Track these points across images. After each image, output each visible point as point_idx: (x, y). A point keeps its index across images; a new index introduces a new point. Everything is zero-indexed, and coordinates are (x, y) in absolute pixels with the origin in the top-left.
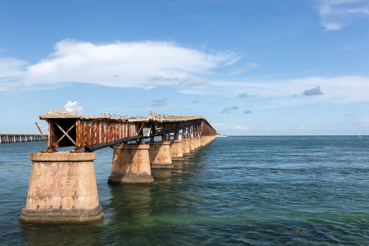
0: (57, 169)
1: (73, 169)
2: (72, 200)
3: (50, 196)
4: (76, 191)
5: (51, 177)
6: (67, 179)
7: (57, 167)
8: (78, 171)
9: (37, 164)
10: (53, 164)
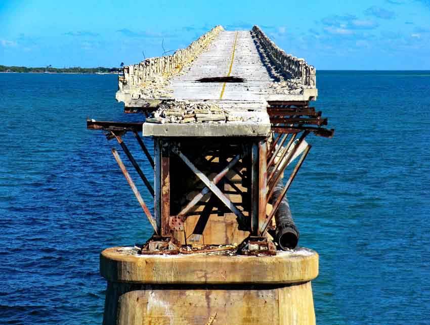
0: (207, 309)
7: (206, 304)
8: (276, 316)
9: (136, 294)
10: (191, 293)
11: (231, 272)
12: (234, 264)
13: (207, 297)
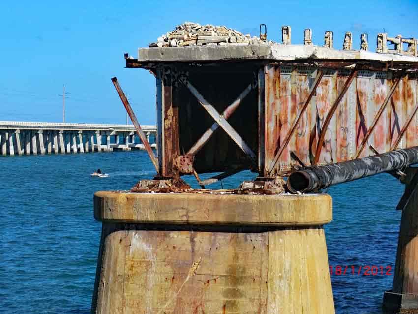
0: (191, 254)
1: (246, 255)
5: (169, 283)
6: (226, 294)
7: (190, 248)
8: (265, 264)
10: (174, 235)
11: (214, 210)
12: (217, 201)
13: (192, 240)
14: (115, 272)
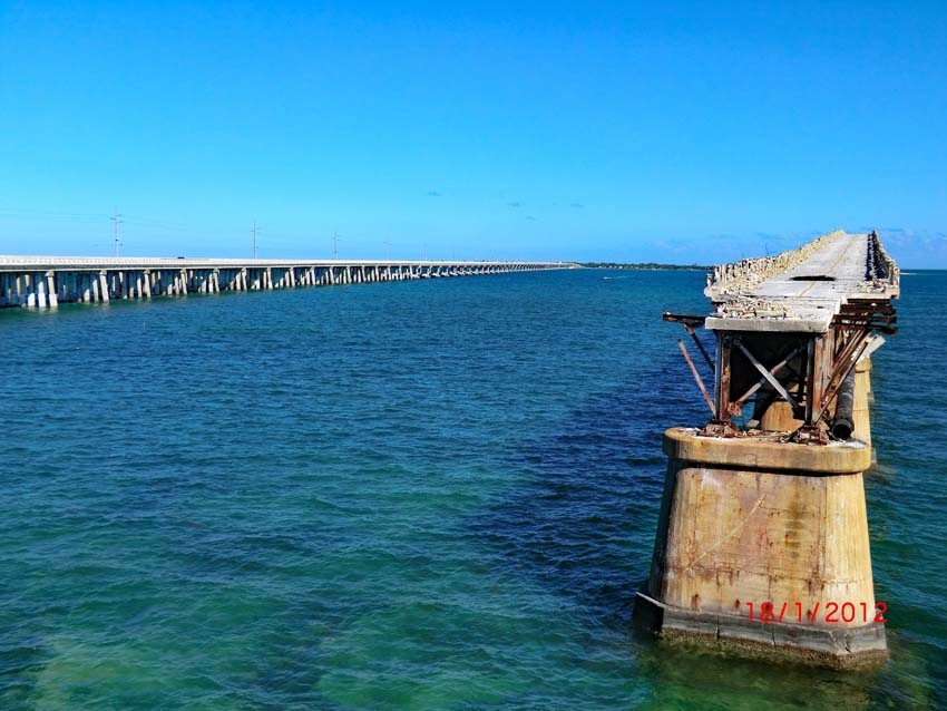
0: (756, 491)
1: (807, 494)
2: (807, 592)
3: (731, 573)
4: (818, 566)
5: (736, 513)
6: (788, 525)
7: (755, 486)
8: (823, 504)
9: (691, 471)
10: (742, 474)
11: (781, 457)
12: (783, 451)
13: (757, 479)
14: (687, 501)
